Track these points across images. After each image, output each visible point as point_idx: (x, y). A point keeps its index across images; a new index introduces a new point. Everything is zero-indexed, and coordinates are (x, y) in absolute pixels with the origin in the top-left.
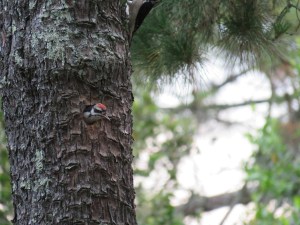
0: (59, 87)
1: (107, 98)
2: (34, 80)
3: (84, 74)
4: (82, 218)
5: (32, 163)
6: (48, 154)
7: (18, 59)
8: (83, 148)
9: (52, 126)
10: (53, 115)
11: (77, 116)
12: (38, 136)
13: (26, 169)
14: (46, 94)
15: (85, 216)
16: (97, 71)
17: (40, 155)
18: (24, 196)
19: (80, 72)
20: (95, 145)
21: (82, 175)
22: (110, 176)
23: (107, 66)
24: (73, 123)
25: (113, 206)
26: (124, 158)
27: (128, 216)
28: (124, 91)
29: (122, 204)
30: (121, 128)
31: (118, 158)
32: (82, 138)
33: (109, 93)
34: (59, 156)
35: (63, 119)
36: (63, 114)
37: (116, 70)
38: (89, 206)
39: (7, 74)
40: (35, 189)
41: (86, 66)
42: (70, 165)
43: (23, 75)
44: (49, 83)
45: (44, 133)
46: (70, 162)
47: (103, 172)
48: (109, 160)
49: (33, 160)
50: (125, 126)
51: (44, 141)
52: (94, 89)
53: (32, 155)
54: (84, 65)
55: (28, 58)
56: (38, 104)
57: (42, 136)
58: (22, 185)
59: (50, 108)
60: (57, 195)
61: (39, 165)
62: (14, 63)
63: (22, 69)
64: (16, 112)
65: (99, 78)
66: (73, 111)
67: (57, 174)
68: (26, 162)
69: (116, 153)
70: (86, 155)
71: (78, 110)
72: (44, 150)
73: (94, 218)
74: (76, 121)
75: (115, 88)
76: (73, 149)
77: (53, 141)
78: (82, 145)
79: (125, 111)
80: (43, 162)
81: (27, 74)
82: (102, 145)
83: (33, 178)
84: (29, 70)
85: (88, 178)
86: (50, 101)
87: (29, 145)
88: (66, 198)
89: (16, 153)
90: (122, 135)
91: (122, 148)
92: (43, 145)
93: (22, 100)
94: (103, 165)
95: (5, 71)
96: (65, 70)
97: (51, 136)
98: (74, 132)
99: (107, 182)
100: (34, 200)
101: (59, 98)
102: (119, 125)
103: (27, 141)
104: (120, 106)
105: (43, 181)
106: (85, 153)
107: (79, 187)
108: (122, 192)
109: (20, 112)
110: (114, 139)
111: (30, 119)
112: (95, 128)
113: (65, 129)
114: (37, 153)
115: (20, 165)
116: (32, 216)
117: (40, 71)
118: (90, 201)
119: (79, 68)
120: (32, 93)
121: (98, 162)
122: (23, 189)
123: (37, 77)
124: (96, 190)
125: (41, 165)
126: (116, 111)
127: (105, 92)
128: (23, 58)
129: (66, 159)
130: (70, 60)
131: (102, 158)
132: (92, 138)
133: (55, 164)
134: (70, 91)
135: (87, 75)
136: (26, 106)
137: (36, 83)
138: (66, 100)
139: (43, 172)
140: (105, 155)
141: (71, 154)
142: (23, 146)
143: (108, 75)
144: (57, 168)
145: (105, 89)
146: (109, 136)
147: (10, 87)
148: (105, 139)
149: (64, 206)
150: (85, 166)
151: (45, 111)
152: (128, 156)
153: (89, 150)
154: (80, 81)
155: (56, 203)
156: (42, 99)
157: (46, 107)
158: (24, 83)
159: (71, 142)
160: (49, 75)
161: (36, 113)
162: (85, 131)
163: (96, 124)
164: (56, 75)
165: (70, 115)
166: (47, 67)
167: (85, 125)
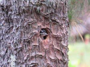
0: (25, 17)
1: (54, 24)
2: (10, 13)
3: (41, 9)
5: (8, 63)
6: (18, 57)
9: (21, 40)
10: (21, 34)
11: (36, 35)
12: (12, 46)
14: (17, 21)
16: (48, 8)
17: (13, 58)
19: (38, 8)
20: (47, 52)
23: (54, 5)
24: (34, 39)
26: (64, 60)
28: (64, 20)
30: (62, 42)
31: (61, 60)
32: (39, 48)
33: (55, 21)
34: (25, 58)
35: (27, 36)
36: (28, 33)
37: (59, 7)
41: (41, 4)
42: (32, 64)
43: (3, 10)
44: (18, 15)
45: (16, 44)
46: (32, 62)
48: (55, 61)
49: (9, 61)
50: (64, 41)
51: (16, 50)
52: (46, 19)
53: (8, 58)
56: (12, 27)
57: (15, 46)
59: (19, 29)
63: (2, 6)
65: (49, 12)
66: (34, 32)
68: (5, 62)
69: (60, 57)
70: (41, 58)
71: (37, 31)
72: (16, 55)
74: (35, 38)
75: (58, 18)
76: (33, 54)
77: (21, 49)
78: (39, 52)
79: (64, 32)
80: (16, 62)
81: (5, 9)
82: (51, 52)
84: (7, 7)
86: (20, 25)
87: (7, 52)
90: (63, 46)
91: (63, 54)
92: (15, 52)
94: (52, 64)
96: (29, 7)
97: (20, 46)
98: (34, 44)
101: (25, 24)
102: (61, 41)
103: (5, 50)
106: (41, 57)
110: (58, 48)
111: (7, 36)
112: (47, 42)
113: (29, 42)
117: (14, 7)
119: (37, 6)
120: (9, 21)
121: (49, 62)
123: (11, 11)
125: (14, 64)
126: (59, 32)
127: (53, 21)
129: (29, 60)
131: (51, 60)
132: (45, 48)
133: (23, 63)
134: (32, 20)
135: (42, 10)
136: (5, 29)
138: (29, 25)
140: (53, 58)
141: (32, 58)
142: (3, 53)
143: (55, 10)
145: (53, 19)
146: (56, 47)
148: (53, 49)
150: (41, 65)
151: (17, 31)
152: (66, 59)
153: (43, 55)
154: (38, 13)
156: (15, 24)
157: (17, 29)
158: (4, 14)
159: (32, 50)
160: (19, 9)
161: (11, 32)
162: (41, 44)
163: (48, 40)
164: (24, 10)
165: (32, 33)
166: (18, 5)
167: (41, 40)
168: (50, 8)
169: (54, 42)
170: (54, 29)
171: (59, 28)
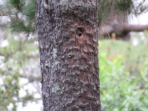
0: (65, 18)
1: (88, 24)
2: (53, 15)
4: (75, 81)
5: (51, 55)
6: (59, 50)
7: (45, 5)
8: (76, 48)
9: (61, 37)
10: (62, 32)
11: (73, 32)
12: (55, 41)
13: (48, 57)
14: (59, 22)
15: (77, 80)
16: (83, 11)
17: (55, 50)
18: (47, 70)
19: (75, 12)
20: (82, 46)
21: (75, 60)
22: (89, 61)
23: (88, 9)
24: (72, 36)
25: (90, 75)
27: (97, 80)
28: (95, 21)
29: (94, 75)
30: (94, 39)
31: (92, 53)
32: (75, 43)
33: (88, 22)
34: (64, 51)
35: (66, 34)
36: (67, 31)
37: (92, 11)
38: (78, 75)
39: (40, 12)
40: (53, 67)
41: (78, 9)
42: (70, 56)
43: (48, 13)
44: (59, 17)
46: (69, 54)
47: (85, 59)
48: (88, 53)
49: (52, 53)
50: (95, 38)
51: (57, 44)
52: (81, 20)
53: (51, 51)
54: (77, 8)
55: (50, 5)
56: (55, 26)
57: (57, 41)
58: (46, 65)
59: (60, 28)
60: (63, 70)
61: (55, 55)
62: (43, 7)
63: (47, 10)
64: (44, 30)
65: (84, 15)
66: (71, 30)
67: (63, 59)
68: (49, 54)
69: (91, 51)
71: (74, 30)
72: (57, 48)
73: (81, 81)
75: (91, 20)
76: (71, 48)
77: (62, 44)
78: (76, 46)
79: (95, 31)
80: (57, 54)
81: (49, 12)
82: (85, 46)
83: (52, 61)
84: (51, 10)
85: (78, 62)
86: (61, 25)
87: (50, 46)
88: (67, 71)
89: (44, 50)
90: (94, 42)
91: (94, 48)
92: (57, 46)
93: (47, 25)
94: (85, 56)
95: (39, 11)
96: (68, 10)
97: (61, 41)
98: (72, 40)
99: (87, 64)
100: (52, 72)
101: (65, 24)
102: (93, 37)
103: (49, 44)
104: (93, 28)
105: (57, 63)
106: (77, 50)
107: (74, 66)
108: (94, 69)
109: (46, 30)
110: (90, 43)
111: (51, 33)
113: (68, 38)
114: (54, 50)
115: (45, 55)
116: (51, 80)
117: (57, 11)
118: (79, 73)
119: (74, 10)
120: (52, 21)
121: (83, 54)
122: (47, 67)
123: (54, 13)
124: (82, 68)
125: (56, 55)
126: (91, 31)
127: (86, 22)
128: (48, 4)
129: (68, 53)
130: (70, 6)
131: (85, 52)
132: (80, 43)
133: (63, 55)
134: (70, 21)
135: (78, 13)
136: (49, 28)
137: (54, 16)
138: (68, 25)
139: (56, 59)
140: (86, 51)
141: (70, 50)
142: (47, 47)
143: (88, 13)
144: (63, 57)
145: (87, 20)
146: (88, 42)
147: (41, 18)
148: (86, 44)
149: (66, 75)
150: (77, 56)
151: (58, 30)
152: (96, 52)
153: (79, 48)
154: (75, 16)
155: (63, 73)
156: (57, 24)
157: (59, 28)
158: (48, 16)
159: (70, 45)
160: (60, 13)
161: (54, 31)
162: (77, 40)
163: (82, 37)
164: (64, 13)
165: (70, 32)
166: (60, 9)
167: (77, 37)
168: (84, 11)
169: (87, 39)
170: (87, 28)
171: (91, 27)
